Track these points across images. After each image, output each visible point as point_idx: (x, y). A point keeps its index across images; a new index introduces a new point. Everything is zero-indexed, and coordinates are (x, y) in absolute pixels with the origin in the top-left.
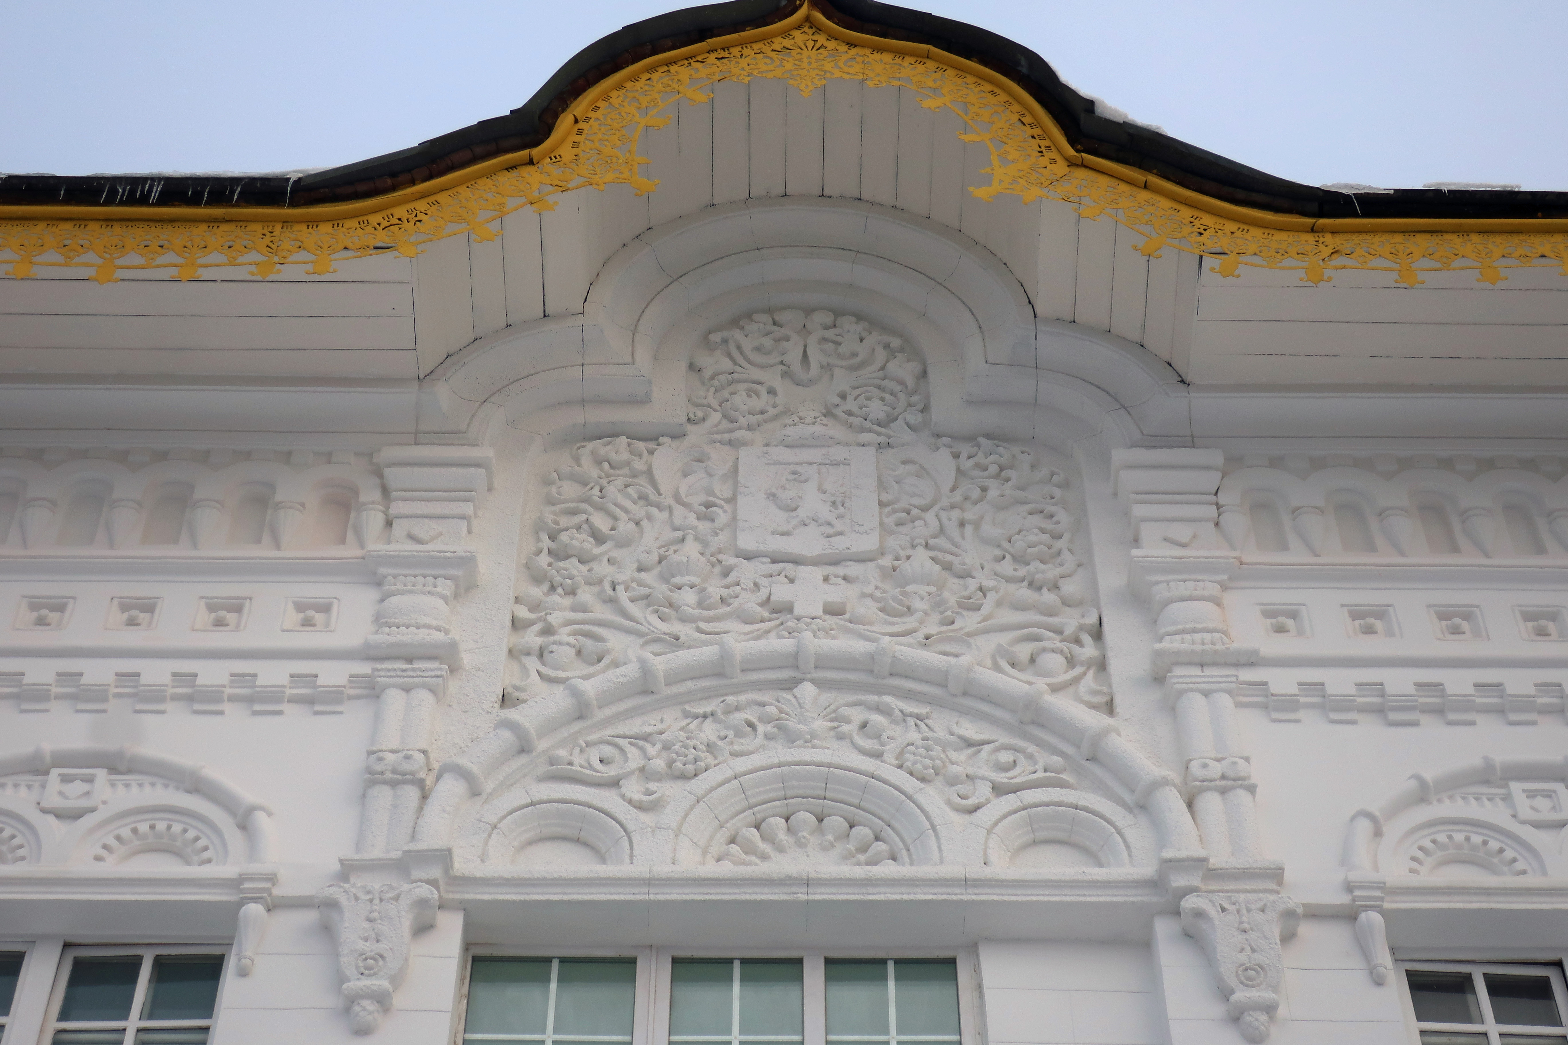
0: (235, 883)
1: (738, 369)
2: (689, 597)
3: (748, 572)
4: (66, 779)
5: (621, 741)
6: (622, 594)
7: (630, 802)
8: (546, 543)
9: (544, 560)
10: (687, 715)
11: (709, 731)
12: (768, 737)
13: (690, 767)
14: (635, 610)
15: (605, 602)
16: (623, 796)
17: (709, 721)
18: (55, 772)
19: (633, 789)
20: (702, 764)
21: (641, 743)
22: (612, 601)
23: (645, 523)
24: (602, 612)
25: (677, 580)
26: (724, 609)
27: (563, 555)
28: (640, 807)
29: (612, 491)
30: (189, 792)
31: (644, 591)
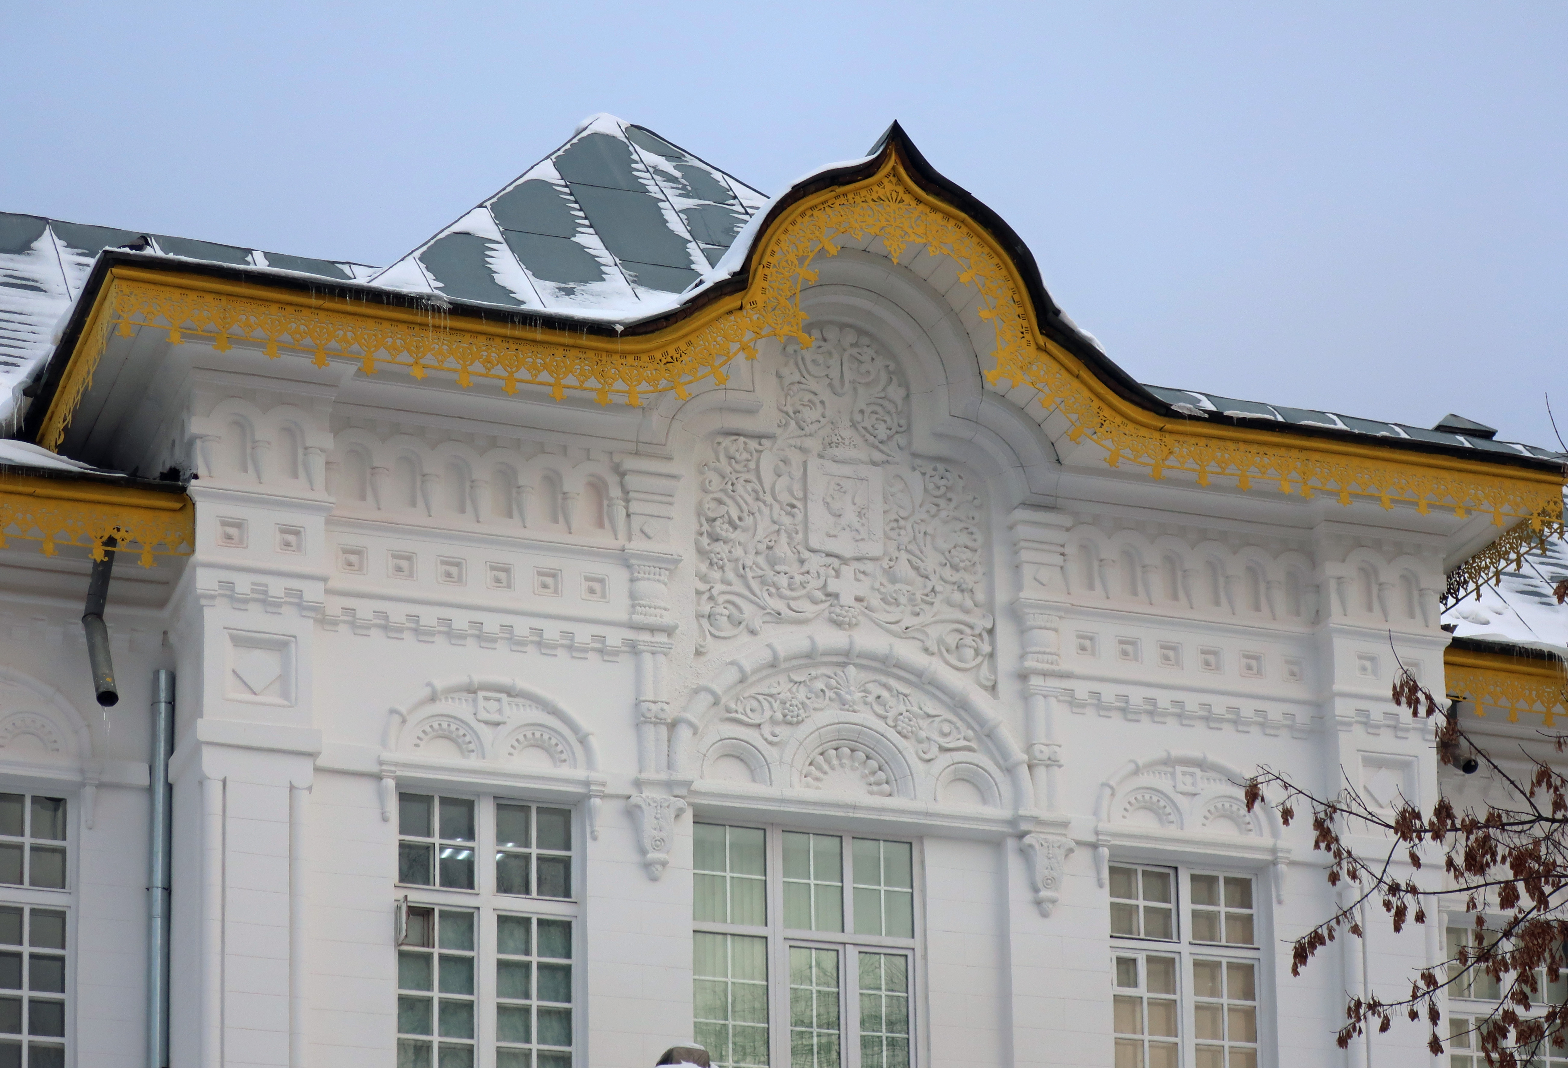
0: (587, 783)
1: (803, 380)
2: (783, 581)
3: (815, 562)
4: (487, 699)
5: (761, 698)
6: (750, 574)
7: (766, 740)
8: (706, 527)
9: (705, 540)
10: (791, 681)
11: (802, 694)
12: (831, 699)
13: (795, 719)
14: (755, 585)
15: (738, 576)
16: (762, 736)
17: (802, 685)
18: (481, 694)
19: (766, 730)
20: (800, 718)
21: (770, 699)
22: (743, 577)
23: (757, 515)
24: (738, 587)
25: (777, 568)
26: (803, 592)
27: (715, 539)
28: (770, 743)
29: (739, 488)
30: (549, 713)
31: (760, 573)
